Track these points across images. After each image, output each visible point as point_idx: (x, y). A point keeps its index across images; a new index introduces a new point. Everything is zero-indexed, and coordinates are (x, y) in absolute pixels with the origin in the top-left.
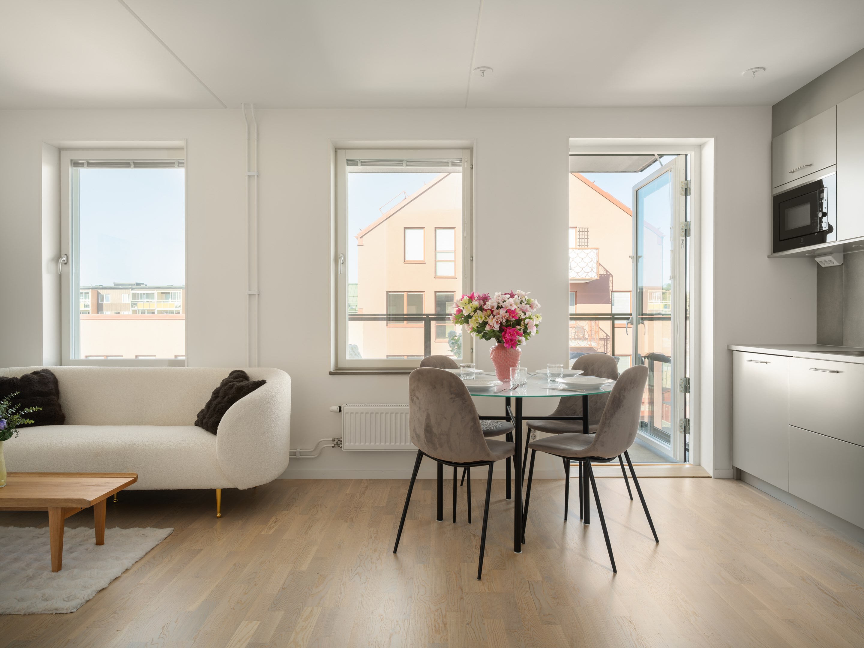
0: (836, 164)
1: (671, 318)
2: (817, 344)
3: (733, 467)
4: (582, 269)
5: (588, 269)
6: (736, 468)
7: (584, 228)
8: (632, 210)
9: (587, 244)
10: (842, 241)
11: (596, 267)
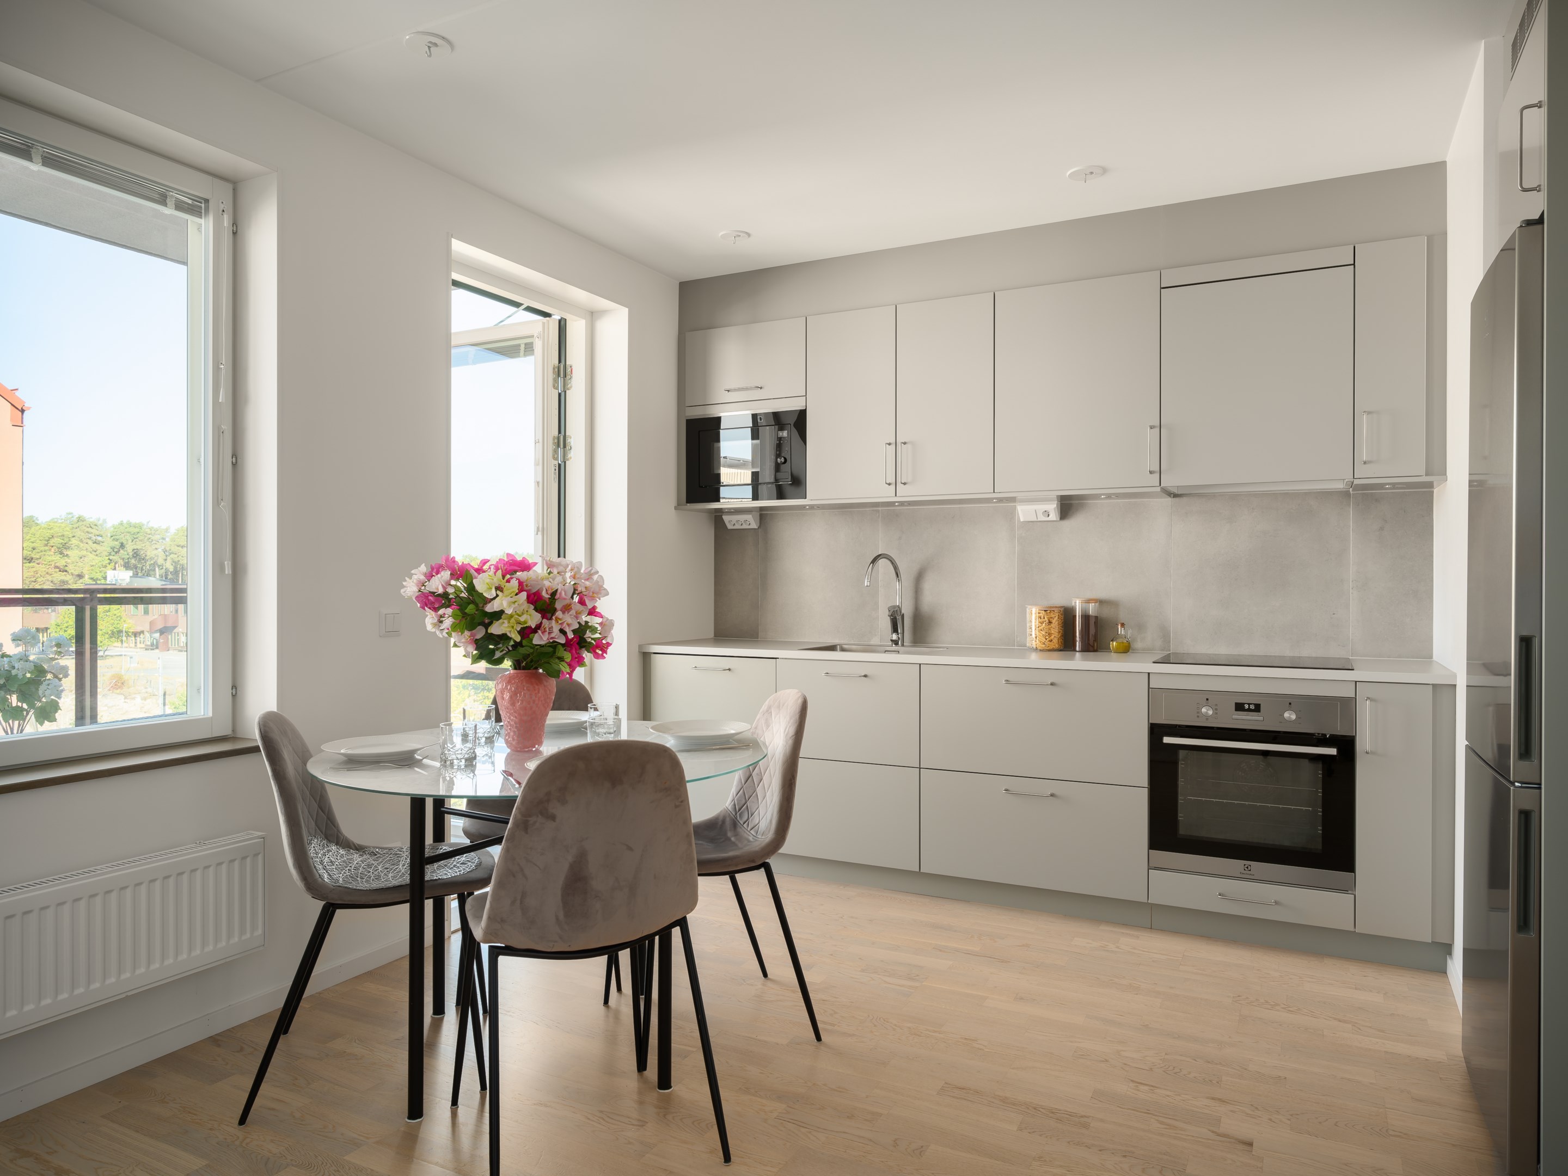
2: (715, 637)
10: (815, 500)
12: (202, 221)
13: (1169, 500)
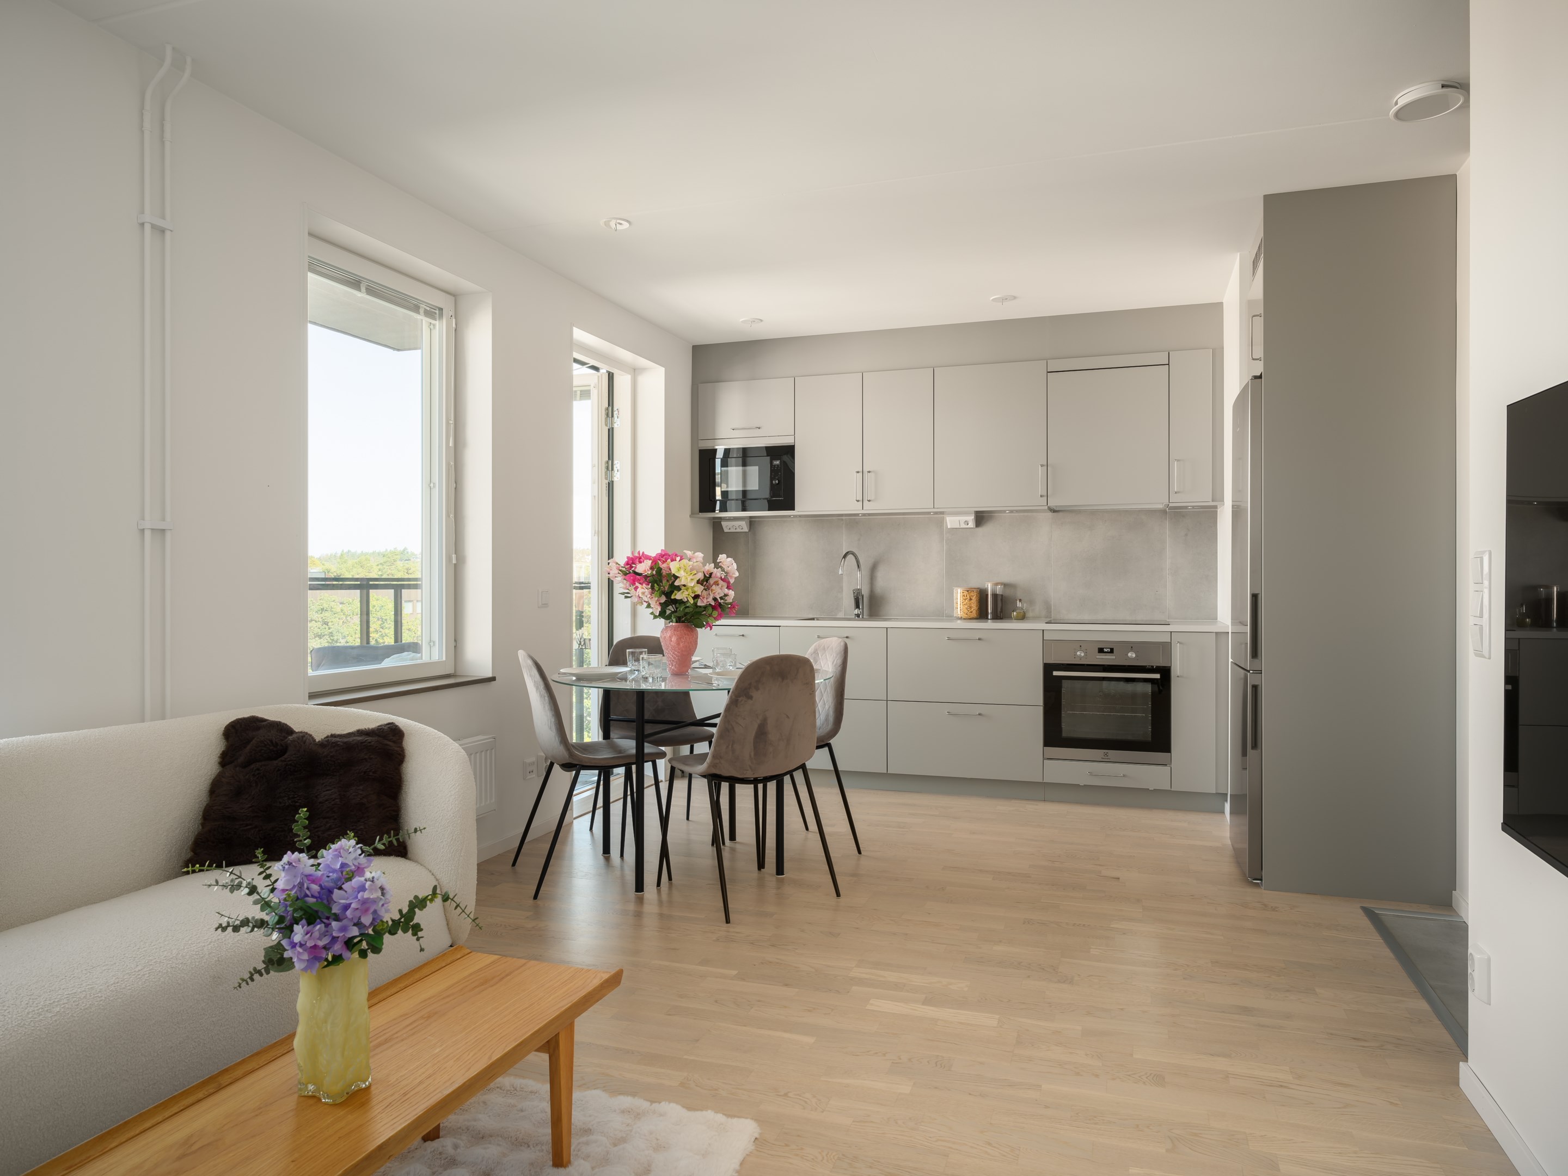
12: (437, 323)
13: (1050, 514)
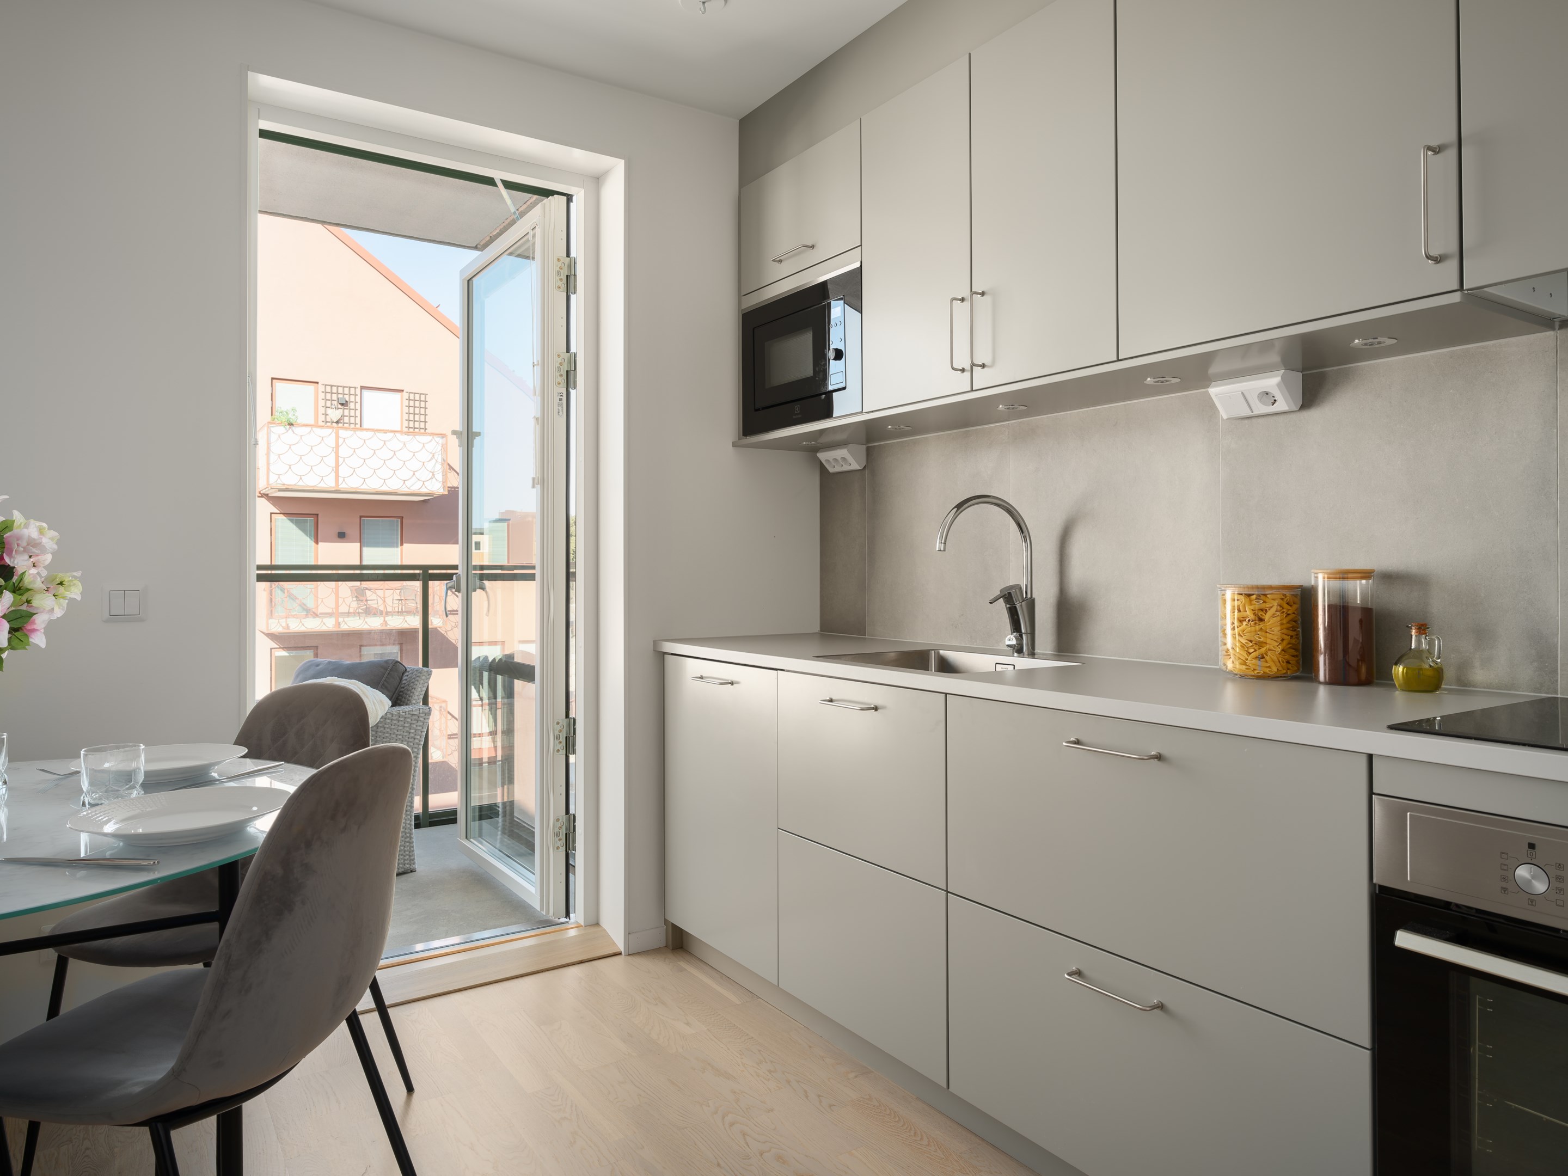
0: (861, 245)
1: (535, 574)
2: (821, 631)
3: (666, 922)
4: (414, 474)
5: (425, 475)
6: (674, 926)
7: (418, 394)
8: (458, 326)
9: (425, 425)
10: (872, 412)
11: (441, 470)
